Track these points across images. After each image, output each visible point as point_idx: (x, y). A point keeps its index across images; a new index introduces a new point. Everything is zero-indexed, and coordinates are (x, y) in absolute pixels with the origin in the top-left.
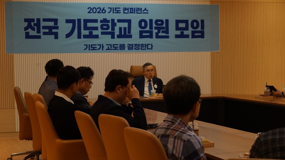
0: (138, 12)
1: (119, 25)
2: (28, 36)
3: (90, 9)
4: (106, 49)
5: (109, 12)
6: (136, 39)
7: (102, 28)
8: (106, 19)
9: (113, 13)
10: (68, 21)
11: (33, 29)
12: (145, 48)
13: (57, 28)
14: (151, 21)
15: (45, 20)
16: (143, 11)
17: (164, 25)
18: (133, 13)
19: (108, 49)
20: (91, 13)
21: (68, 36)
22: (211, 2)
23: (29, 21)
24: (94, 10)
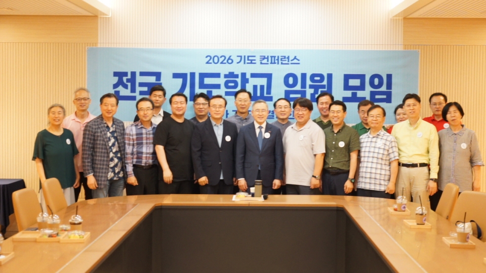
0: (284, 62)
1: (253, 82)
3: (209, 58)
5: (238, 63)
7: (227, 86)
8: (233, 73)
9: (245, 63)
10: (176, 76)
11: (126, 87)
14: (304, 76)
15: (142, 74)
16: (292, 60)
17: (325, 83)
18: (275, 63)
20: (211, 63)
22: (405, 46)
23: (120, 75)
24: (216, 60)
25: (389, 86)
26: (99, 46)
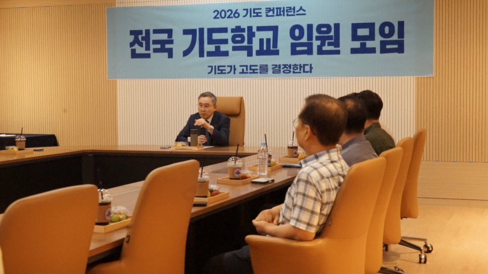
0: (289, 13)
1: (259, 35)
2: (134, 55)
3: (216, 13)
4: (240, 73)
5: (244, 16)
6: (285, 57)
7: (234, 41)
8: (240, 27)
9: (251, 16)
10: (186, 32)
11: (141, 45)
12: (300, 70)
13: (171, 42)
14: (310, 27)
15: (156, 31)
16: (297, 11)
17: (332, 33)
18: (280, 15)
19: (243, 72)
20: (219, 18)
21: (186, 53)
23: (135, 33)
24: (223, 14)
25: (401, 34)
26: (117, 6)
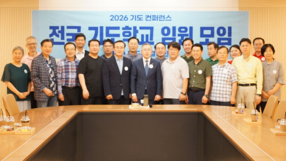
0: (161, 19)
1: (141, 32)
3: (112, 17)
5: (131, 20)
7: (124, 35)
8: (128, 26)
9: (135, 20)
11: (58, 36)
14: (174, 28)
15: (69, 27)
16: (166, 18)
17: (188, 33)
18: (155, 20)
20: (113, 20)
22: (240, 8)
23: (54, 28)
24: (117, 18)
25: (230, 34)
26: (40, 9)
